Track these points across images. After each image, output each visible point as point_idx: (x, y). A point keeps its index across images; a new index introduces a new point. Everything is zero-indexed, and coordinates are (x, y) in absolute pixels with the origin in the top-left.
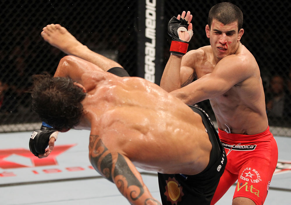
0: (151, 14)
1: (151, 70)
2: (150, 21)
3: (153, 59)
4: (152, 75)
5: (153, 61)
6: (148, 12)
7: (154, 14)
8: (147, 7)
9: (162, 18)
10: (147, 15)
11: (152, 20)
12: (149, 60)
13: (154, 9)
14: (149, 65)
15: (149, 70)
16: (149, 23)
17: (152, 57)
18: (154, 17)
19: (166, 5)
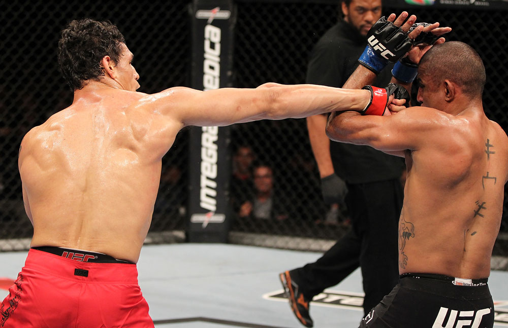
0: (212, 68)
1: (211, 157)
2: (211, 79)
3: (215, 138)
4: (212, 165)
5: (214, 143)
6: (207, 64)
7: (217, 67)
8: (206, 56)
9: (229, 73)
10: (206, 69)
11: (214, 77)
12: (207, 140)
13: (218, 59)
14: (207, 148)
15: (207, 155)
16: (209, 81)
17: (212, 135)
18: (217, 72)
19: (236, 51)
